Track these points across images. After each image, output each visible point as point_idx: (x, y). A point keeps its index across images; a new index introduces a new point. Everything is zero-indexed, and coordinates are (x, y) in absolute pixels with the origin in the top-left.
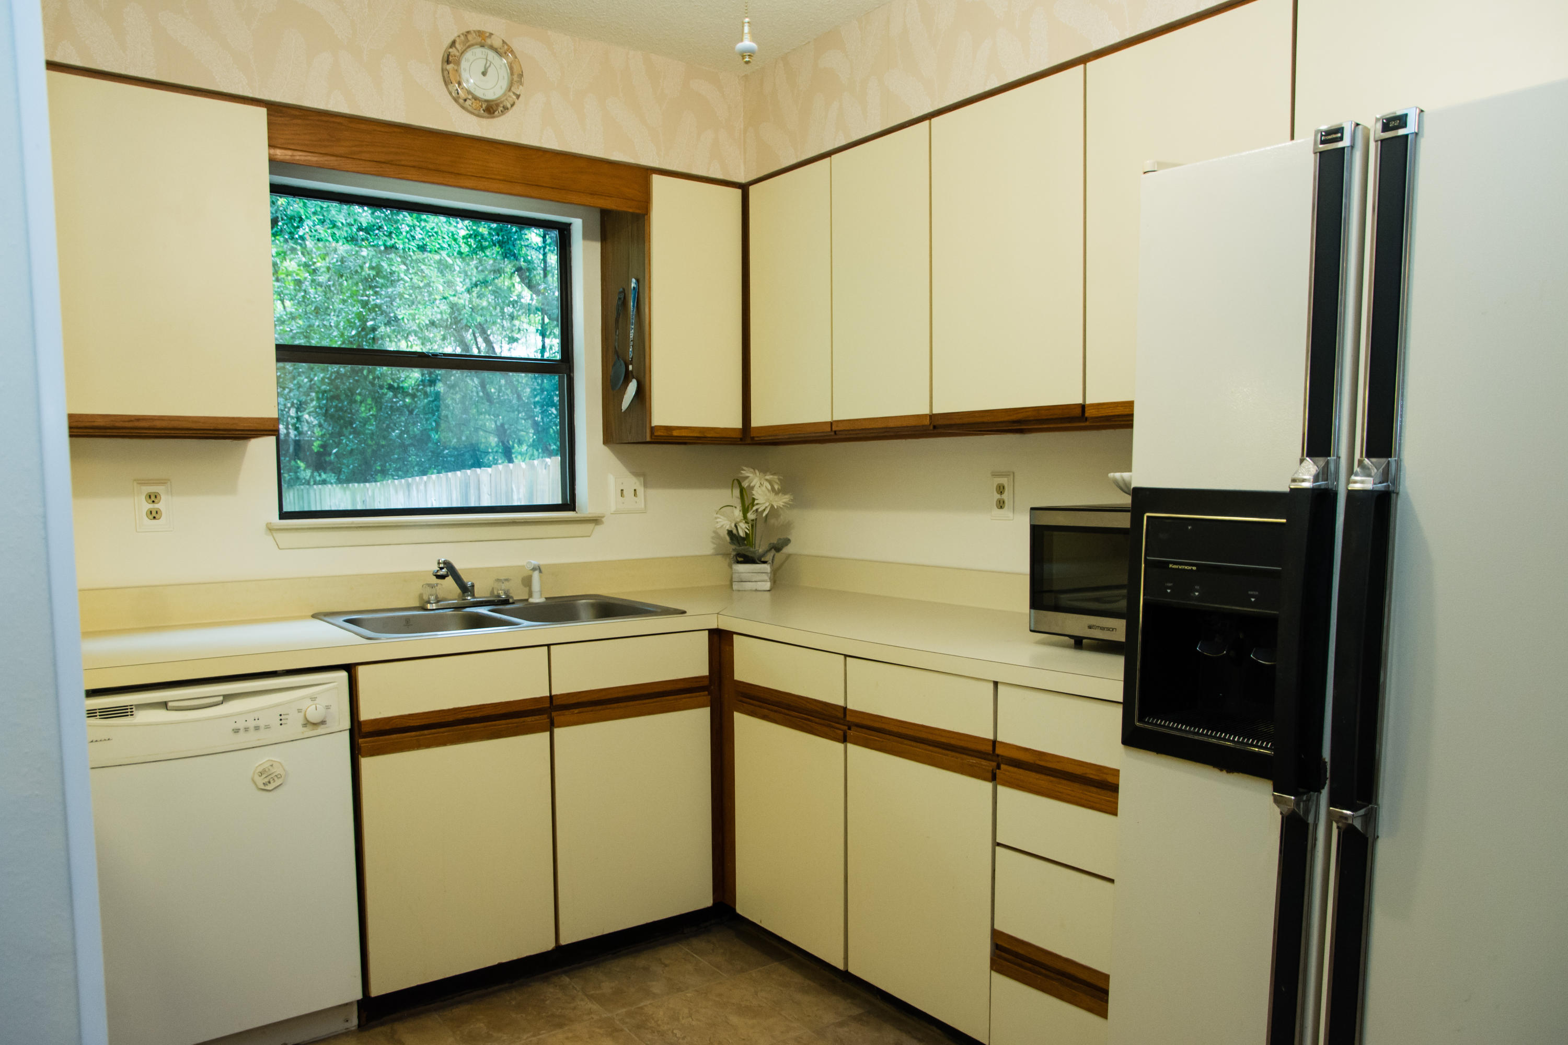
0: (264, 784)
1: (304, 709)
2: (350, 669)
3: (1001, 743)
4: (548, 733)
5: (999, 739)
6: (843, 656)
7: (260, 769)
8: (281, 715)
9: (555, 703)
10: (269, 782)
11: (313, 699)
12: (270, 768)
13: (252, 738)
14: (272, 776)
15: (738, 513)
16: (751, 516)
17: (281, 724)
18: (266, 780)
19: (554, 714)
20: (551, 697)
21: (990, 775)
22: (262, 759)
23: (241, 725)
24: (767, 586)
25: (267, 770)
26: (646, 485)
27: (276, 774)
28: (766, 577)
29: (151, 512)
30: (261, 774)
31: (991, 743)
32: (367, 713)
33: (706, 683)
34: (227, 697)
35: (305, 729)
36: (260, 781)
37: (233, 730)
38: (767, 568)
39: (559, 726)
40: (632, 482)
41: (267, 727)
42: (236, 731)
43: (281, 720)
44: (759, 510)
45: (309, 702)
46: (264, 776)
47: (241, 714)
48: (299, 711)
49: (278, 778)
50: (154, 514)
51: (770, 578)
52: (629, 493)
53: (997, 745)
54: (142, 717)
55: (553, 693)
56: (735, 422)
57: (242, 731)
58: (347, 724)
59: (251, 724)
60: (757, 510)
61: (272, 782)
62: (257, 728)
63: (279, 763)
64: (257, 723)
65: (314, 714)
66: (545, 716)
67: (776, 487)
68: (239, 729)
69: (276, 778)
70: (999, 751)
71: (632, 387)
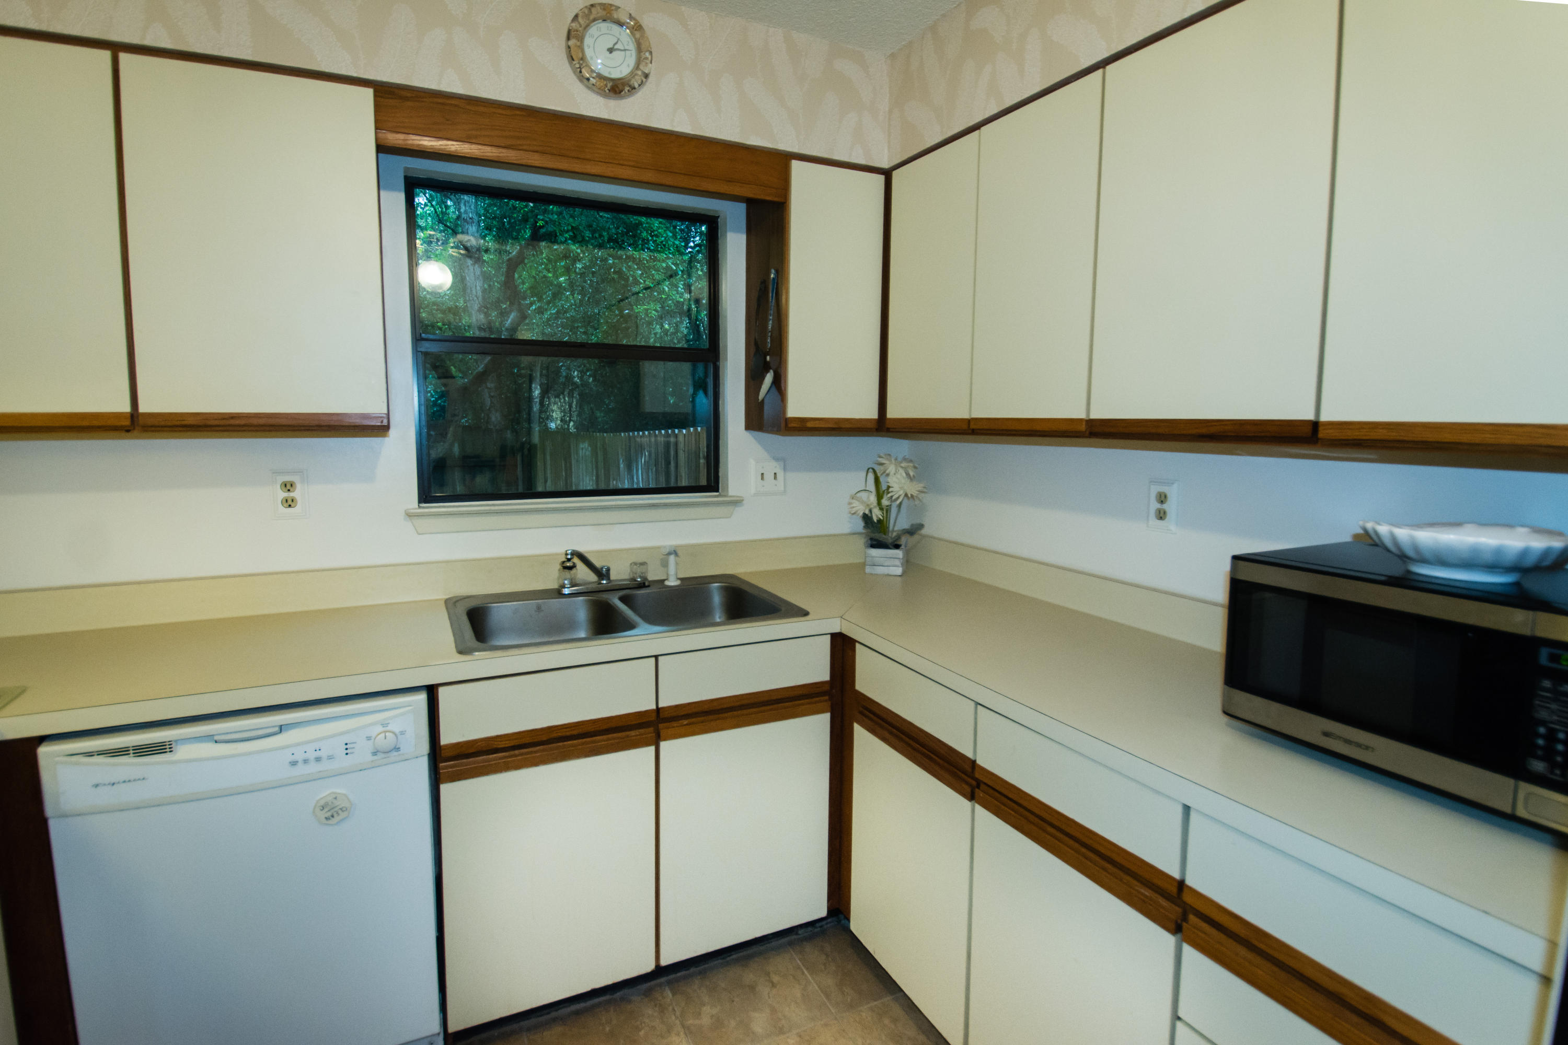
0: (326, 818)
1: (374, 736)
2: (432, 691)
3: (1190, 889)
4: (652, 748)
5: (1189, 882)
6: (973, 704)
7: (322, 802)
8: (346, 744)
9: (661, 715)
10: (333, 816)
11: (385, 725)
12: (335, 801)
13: (313, 768)
14: (336, 809)
15: (873, 499)
16: (885, 502)
17: (347, 754)
18: (329, 814)
19: (661, 726)
20: (658, 709)
21: (1173, 926)
22: (324, 791)
23: (299, 756)
24: (899, 571)
25: (330, 803)
26: (785, 469)
27: (341, 807)
28: (898, 562)
29: (287, 501)
30: (323, 808)
31: (1176, 884)
32: (447, 737)
33: (827, 688)
34: (281, 729)
35: (375, 757)
36: (323, 815)
37: (290, 763)
38: (899, 553)
39: (665, 740)
40: (772, 467)
41: (330, 758)
42: (294, 763)
43: (347, 749)
44: (894, 498)
45: (381, 729)
46: (326, 810)
47: (298, 745)
48: (369, 738)
49: (343, 811)
50: (290, 502)
51: (902, 564)
52: (769, 476)
53: (1185, 890)
54: (183, 752)
55: (660, 705)
56: (872, 413)
57: (300, 765)
58: (425, 748)
59: (312, 755)
60: (892, 497)
61: (335, 815)
62: (318, 759)
63: (345, 795)
64: (318, 754)
65: (383, 742)
66: (651, 729)
67: (912, 474)
68: (297, 762)
69: (340, 812)
70: (1187, 898)
71: (769, 378)
